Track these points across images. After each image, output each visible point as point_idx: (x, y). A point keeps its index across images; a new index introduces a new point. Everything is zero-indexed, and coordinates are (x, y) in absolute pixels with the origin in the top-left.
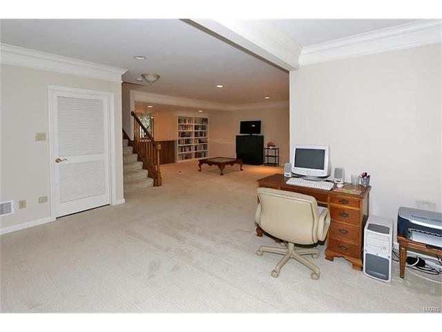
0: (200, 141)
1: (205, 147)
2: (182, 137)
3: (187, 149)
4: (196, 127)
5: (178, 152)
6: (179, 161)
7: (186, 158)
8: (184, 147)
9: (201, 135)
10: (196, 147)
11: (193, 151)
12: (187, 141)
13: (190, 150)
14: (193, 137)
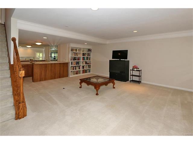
0: (86, 63)
1: (89, 66)
2: (74, 60)
3: (77, 68)
4: (84, 54)
5: (70, 70)
6: (71, 76)
7: (77, 73)
8: (75, 66)
9: (87, 59)
10: (83, 67)
11: (81, 69)
12: (78, 63)
13: (79, 69)
14: (81, 60)
